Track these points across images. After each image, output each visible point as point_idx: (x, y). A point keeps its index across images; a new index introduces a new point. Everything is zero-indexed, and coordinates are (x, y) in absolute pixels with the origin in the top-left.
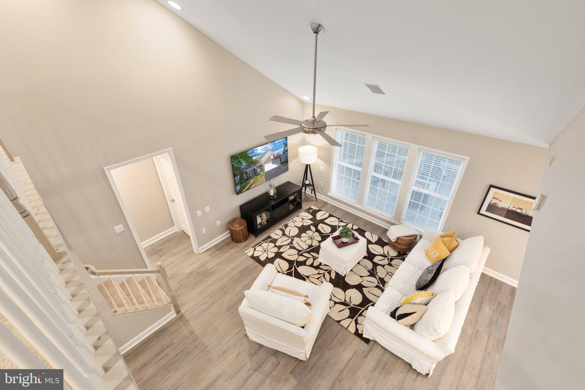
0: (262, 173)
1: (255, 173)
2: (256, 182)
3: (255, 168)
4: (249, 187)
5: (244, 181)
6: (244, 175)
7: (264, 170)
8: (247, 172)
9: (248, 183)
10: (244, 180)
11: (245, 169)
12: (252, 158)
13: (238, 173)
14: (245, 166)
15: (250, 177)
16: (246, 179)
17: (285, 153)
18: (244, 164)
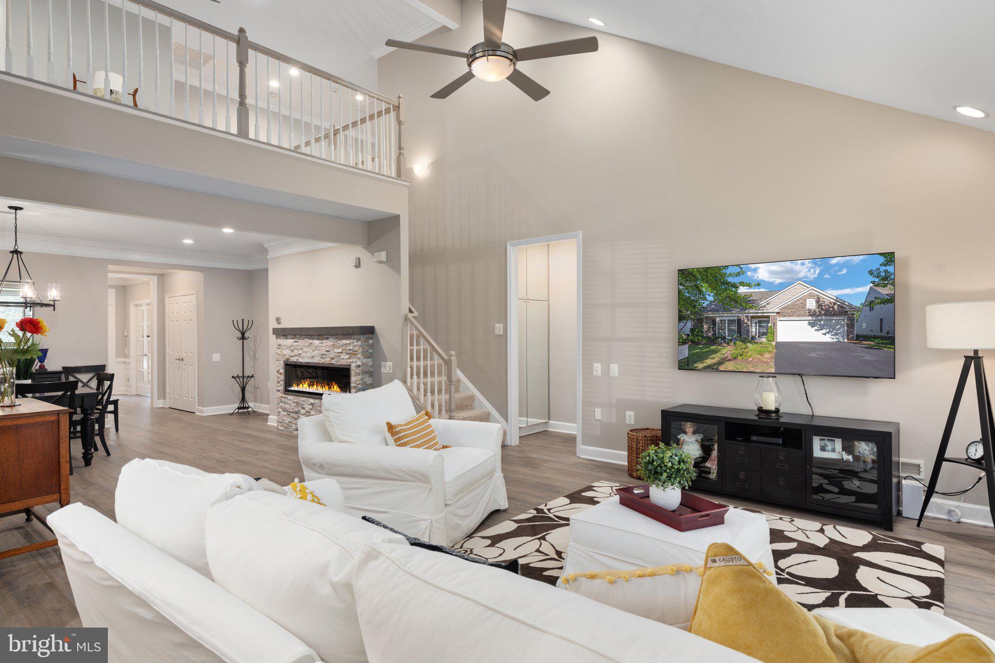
0: (764, 340)
1: (741, 333)
2: (740, 358)
3: (742, 316)
4: (715, 364)
5: (704, 342)
6: (705, 326)
7: (774, 334)
8: (714, 322)
9: (715, 352)
10: (702, 337)
11: (712, 310)
12: (737, 287)
13: (689, 312)
14: (711, 302)
15: (724, 338)
16: (709, 338)
17: (877, 308)
18: (711, 298)
